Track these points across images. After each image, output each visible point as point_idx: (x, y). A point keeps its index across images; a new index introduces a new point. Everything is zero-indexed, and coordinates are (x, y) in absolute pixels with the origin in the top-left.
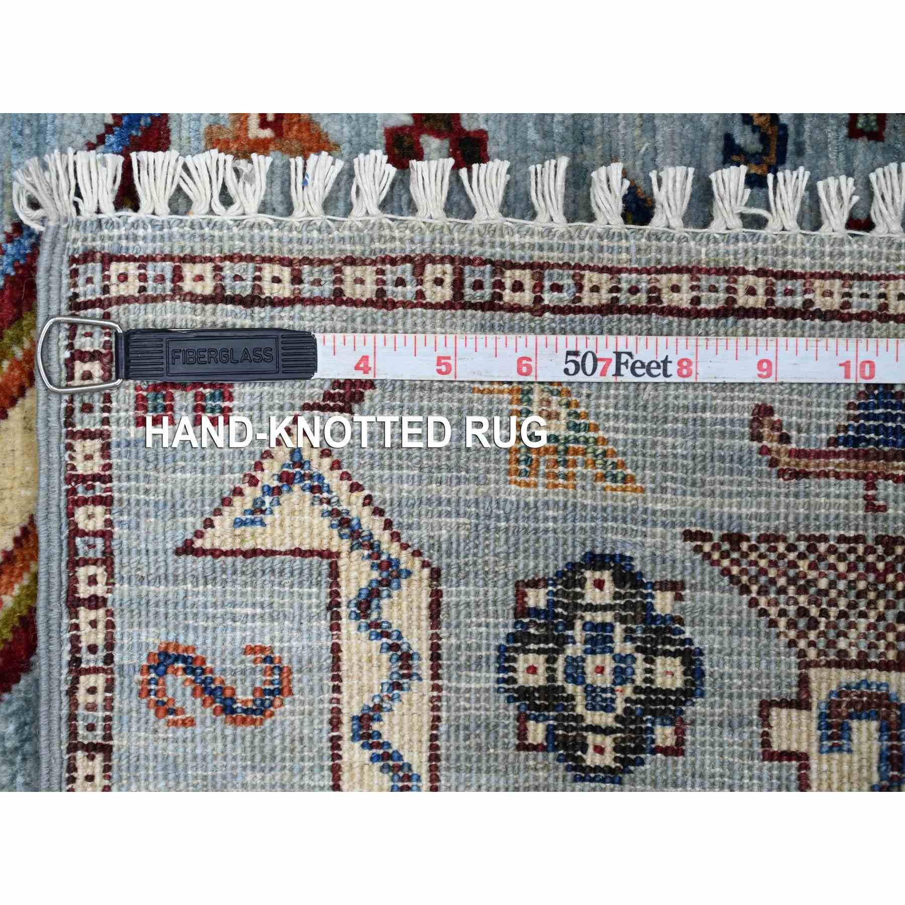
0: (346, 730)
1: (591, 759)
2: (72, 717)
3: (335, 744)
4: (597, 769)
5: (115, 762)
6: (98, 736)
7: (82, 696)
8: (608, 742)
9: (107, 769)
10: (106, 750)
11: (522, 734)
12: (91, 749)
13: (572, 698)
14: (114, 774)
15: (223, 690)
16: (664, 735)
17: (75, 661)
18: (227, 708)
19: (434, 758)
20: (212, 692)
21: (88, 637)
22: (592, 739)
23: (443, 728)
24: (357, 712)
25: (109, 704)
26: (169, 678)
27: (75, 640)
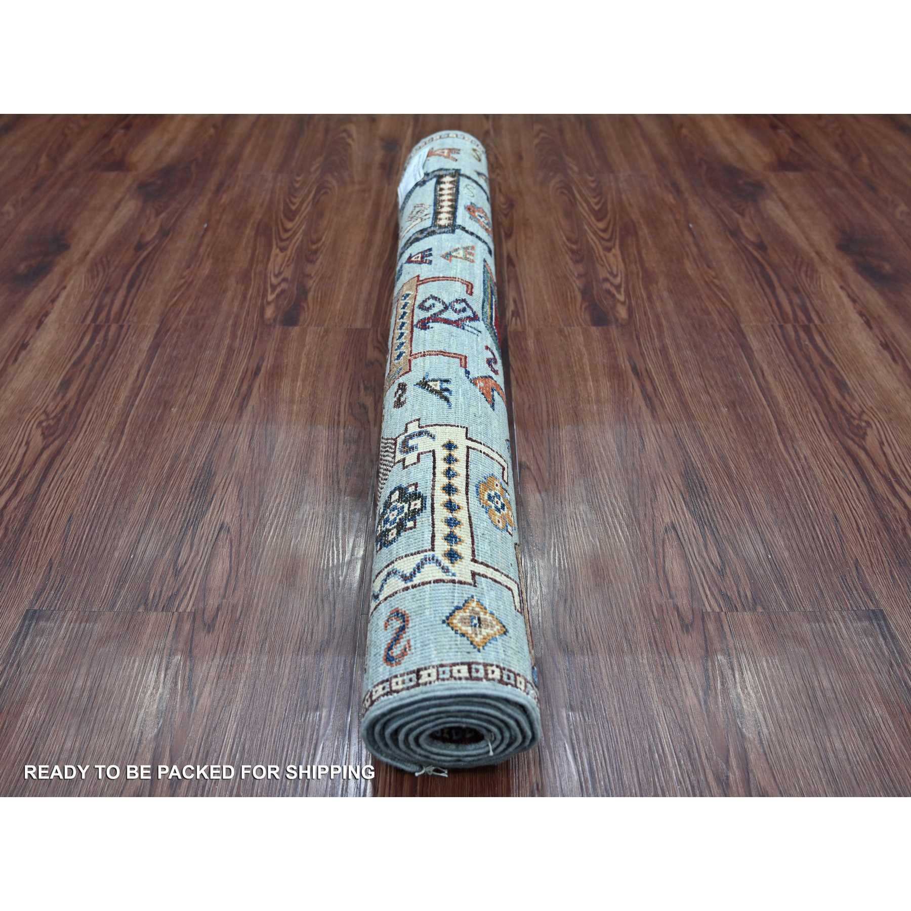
0: (409, 584)
1: (419, 506)
2: (408, 688)
3: (414, 587)
4: (422, 504)
5: (423, 666)
6: (414, 676)
7: (400, 687)
8: (413, 503)
9: (425, 669)
10: (419, 671)
11: (411, 528)
12: (419, 677)
13: (400, 519)
14: (427, 665)
15: (396, 633)
16: (411, 490)
17: (387, 694)
18: (402, 629)
19: (419, 553)
20: (398, 636)
21: (381, 692)
22: (412, 508)
23: (408, 553)
24: (403, 582)
25: (402, 675)
26: (394, 654)
27: (383, 695)
